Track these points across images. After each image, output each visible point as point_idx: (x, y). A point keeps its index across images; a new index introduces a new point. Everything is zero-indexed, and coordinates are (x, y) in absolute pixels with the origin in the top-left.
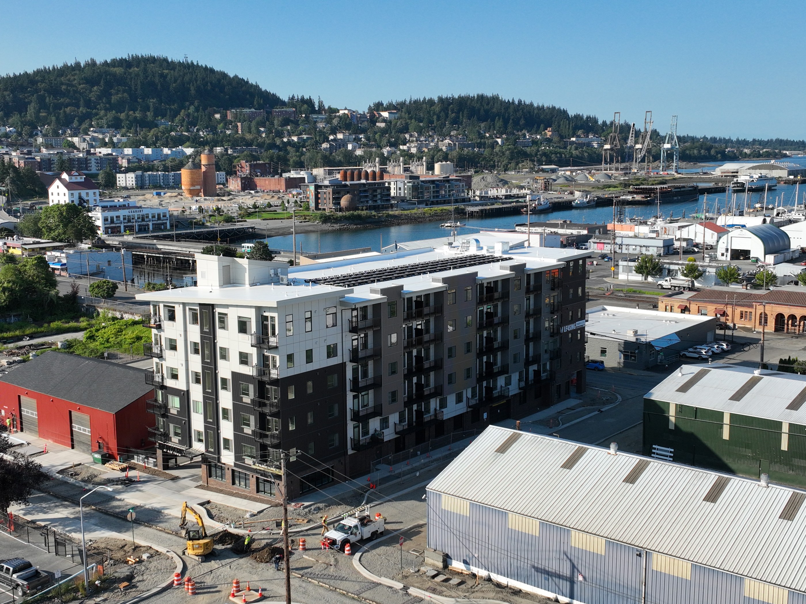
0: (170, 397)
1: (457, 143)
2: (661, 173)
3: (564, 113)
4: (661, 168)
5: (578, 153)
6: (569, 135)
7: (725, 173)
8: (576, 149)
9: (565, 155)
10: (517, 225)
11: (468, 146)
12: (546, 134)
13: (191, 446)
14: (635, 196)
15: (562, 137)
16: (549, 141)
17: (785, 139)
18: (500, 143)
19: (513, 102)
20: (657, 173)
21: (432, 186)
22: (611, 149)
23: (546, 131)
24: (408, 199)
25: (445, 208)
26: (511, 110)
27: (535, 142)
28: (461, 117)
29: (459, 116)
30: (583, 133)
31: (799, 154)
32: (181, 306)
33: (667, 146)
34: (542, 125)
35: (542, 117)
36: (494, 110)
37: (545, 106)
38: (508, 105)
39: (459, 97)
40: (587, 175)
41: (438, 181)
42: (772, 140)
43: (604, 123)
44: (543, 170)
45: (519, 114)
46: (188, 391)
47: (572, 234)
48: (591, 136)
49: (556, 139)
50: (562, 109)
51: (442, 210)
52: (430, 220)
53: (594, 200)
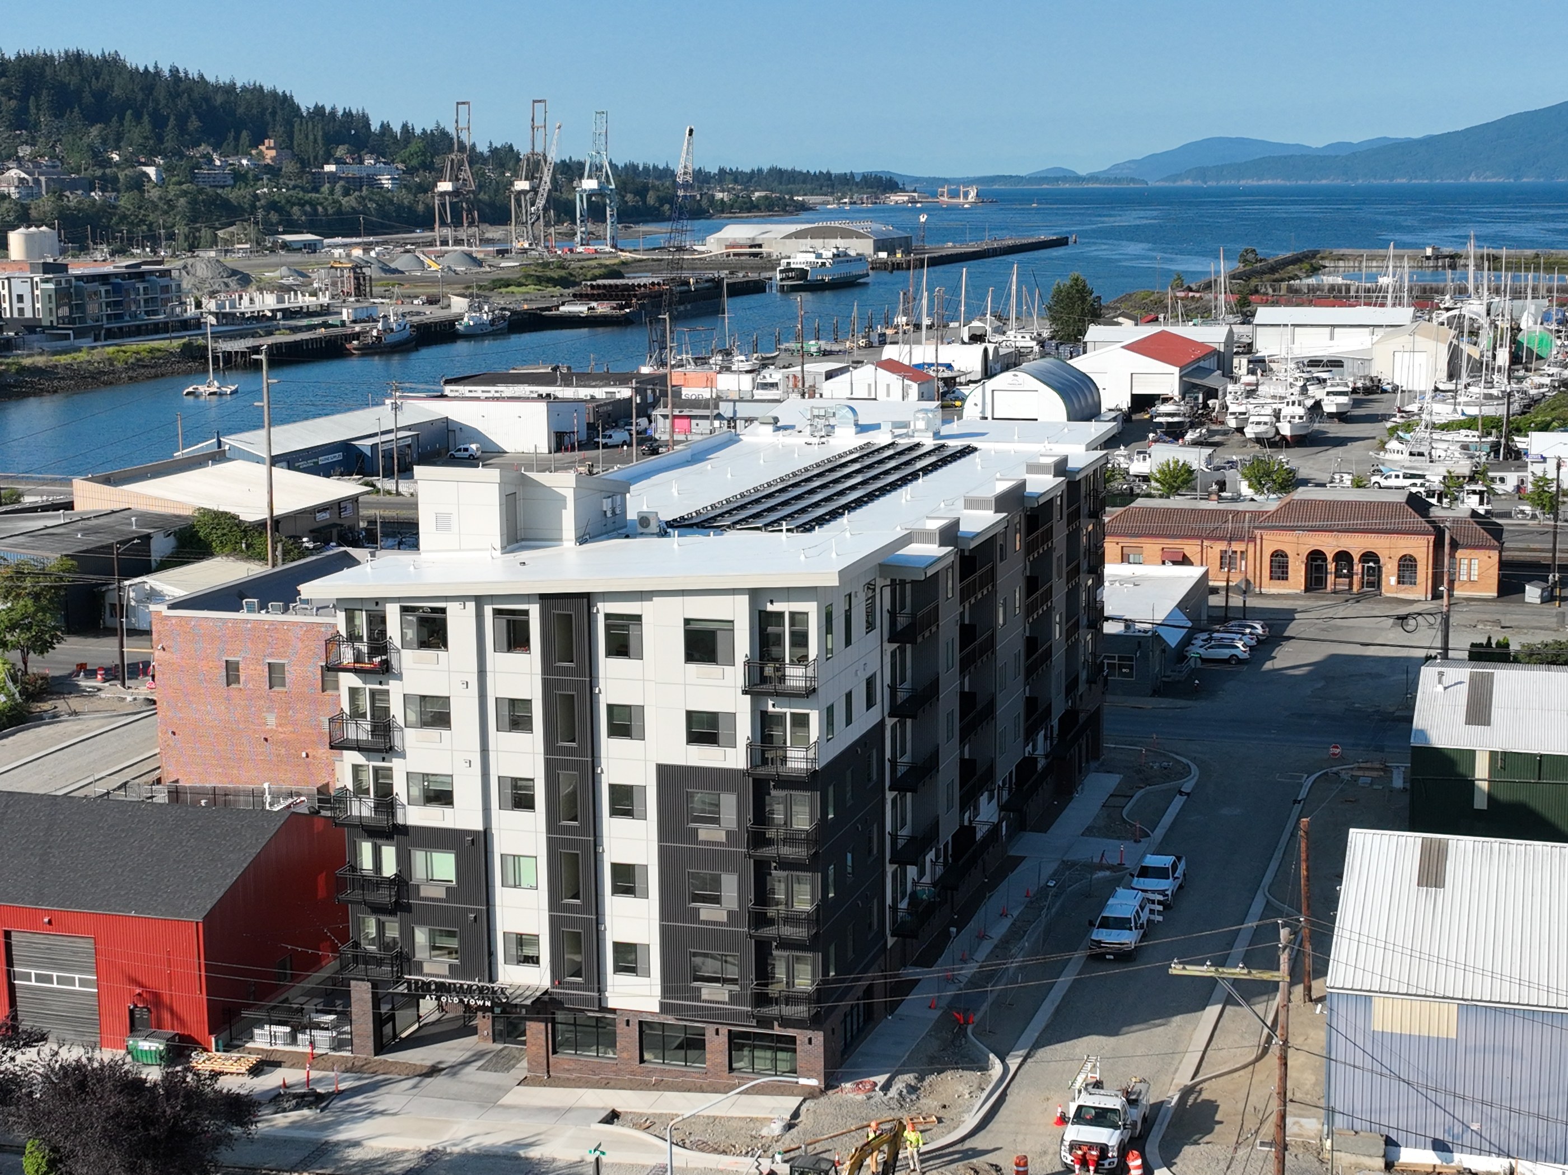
0: (419, 857)
1: (43, 179)
2: (580, 249)
3: (285, 103)
4: (578, 239)
5: (354, 204)
6: (316, 158)
7: (733, 247)
8: (346, 193)
9: (325, 209)
10: (448, 382)
11: (73, 186)
12: (261, 154)
13: (492, 979)
14: (594, 304)
15: (304, 163)
16: (273, 171)
17: (790, 169)
18: (153, 177)
19: (158, 73)
20: (571, 251)
21: (103, 289)
22: (456, 193)
23: (262, 148)
24: (46, 323)
25: (156, 344)
26: (161, 94)
27: (239, 176)
28: (33, 110)
29: (28, 108)
30: (350, 152)
31: (828, 203)
32: (471, 606)
33: (589, 184)
34: (244, 133)
35: (241, 110)
36: (117, 92)
37: (239, 85)
38: (149, 79)
39: (19, 57)
40: (422, 257)
41: (116, 275)
42: (760, 171)
43: (385, 128)
44: (286, 246)
45: (182, 103)
46: (486, 834)
47: (593, 398)
48: (369, 161)
49: (290, 167)
50: (280, 91)
51: (151, 351)
52: (131, 378)
53: (503, 317)
